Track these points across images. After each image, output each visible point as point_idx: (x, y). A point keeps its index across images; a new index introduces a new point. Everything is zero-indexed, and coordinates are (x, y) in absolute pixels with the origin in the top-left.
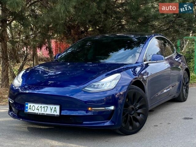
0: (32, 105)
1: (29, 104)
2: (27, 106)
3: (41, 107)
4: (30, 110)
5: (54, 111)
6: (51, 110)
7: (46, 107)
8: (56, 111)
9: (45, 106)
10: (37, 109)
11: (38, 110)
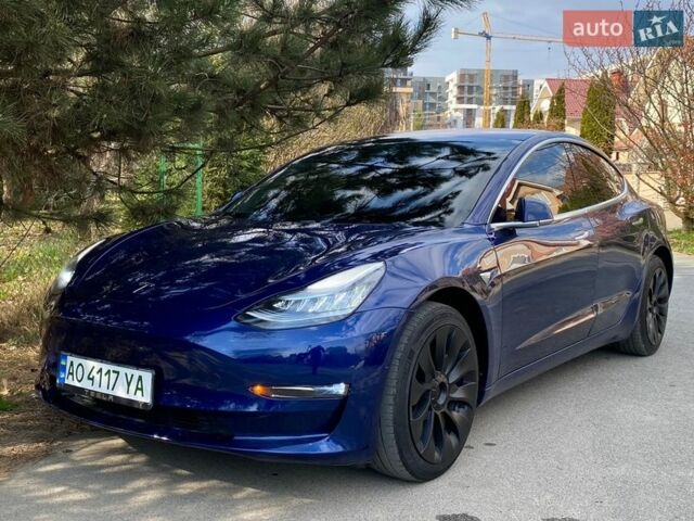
0: (77, 361)
1: (70, 359)
2: (63, 363)
3: (100, 370)
4: (70, 377)
5: (137, 389)
6: (129, 384)
7: (114, 372)
8: (142, 389)
9: (113, 368)
10: (89, 378)
11: (92, 379)
